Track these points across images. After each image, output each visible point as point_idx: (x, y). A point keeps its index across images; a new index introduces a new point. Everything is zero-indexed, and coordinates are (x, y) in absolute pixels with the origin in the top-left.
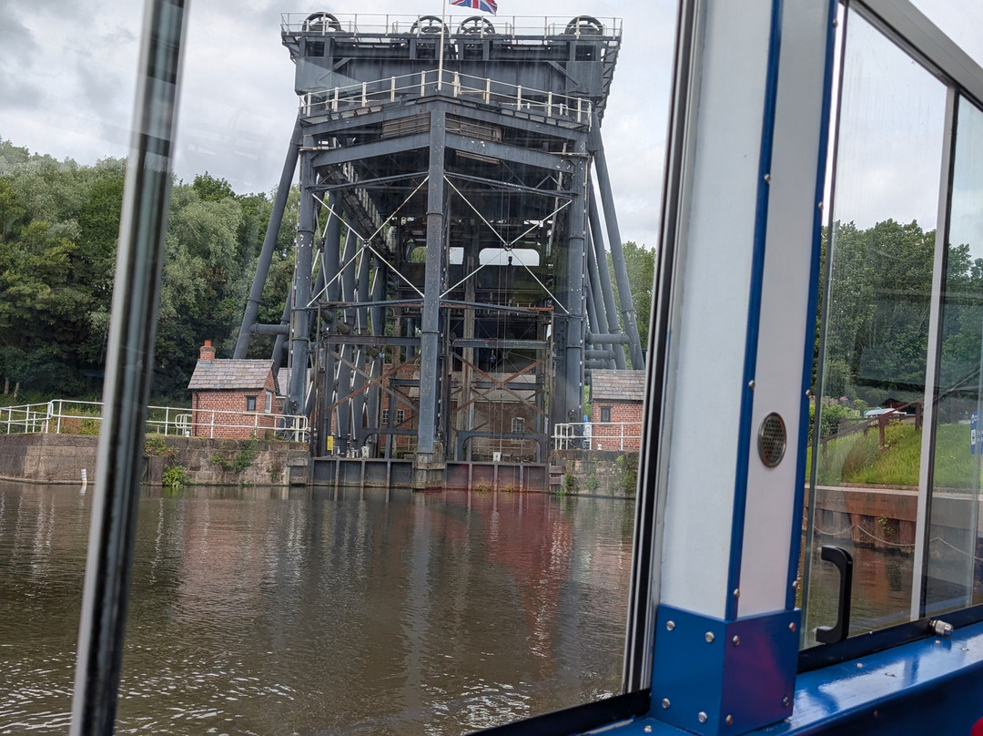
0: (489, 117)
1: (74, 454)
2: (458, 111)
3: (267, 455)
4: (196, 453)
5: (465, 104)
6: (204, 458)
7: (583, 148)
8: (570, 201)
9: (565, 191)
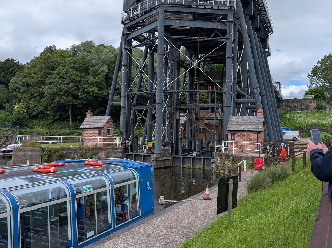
0: (185, 10)
1: (24, 155)
2: (171, 9)
3: (103, 153)
4: (73, 153)
5: (173, 6)
6: (76, 155)
7: (230, 18)
8: (225, 41)
9: (223, 37)
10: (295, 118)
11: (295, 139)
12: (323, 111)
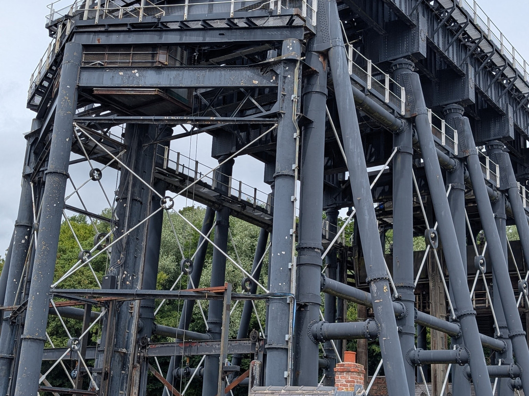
0: (146, 38)
2: (103, 39)
5: (110, 29)
8: (273, 125)
9: (265, 113)
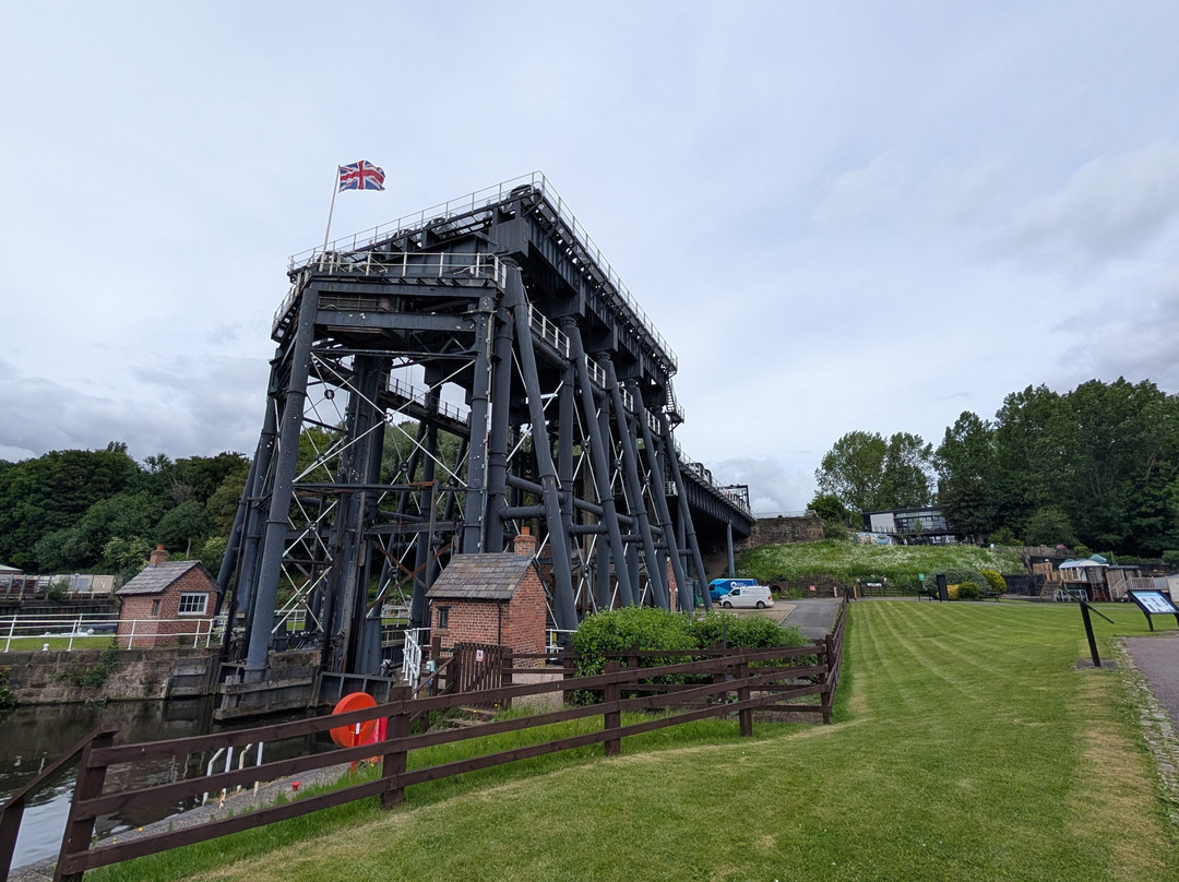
0: (371, 289)
2: (336, 288)
3: (140, 666)
4: (40, 668)
6: (51, 673)
7: (486, 304)
8: (472, 360)
9: (466, 351)
10: (778, 557)
11: (760, 605)
12: (837, 541)
